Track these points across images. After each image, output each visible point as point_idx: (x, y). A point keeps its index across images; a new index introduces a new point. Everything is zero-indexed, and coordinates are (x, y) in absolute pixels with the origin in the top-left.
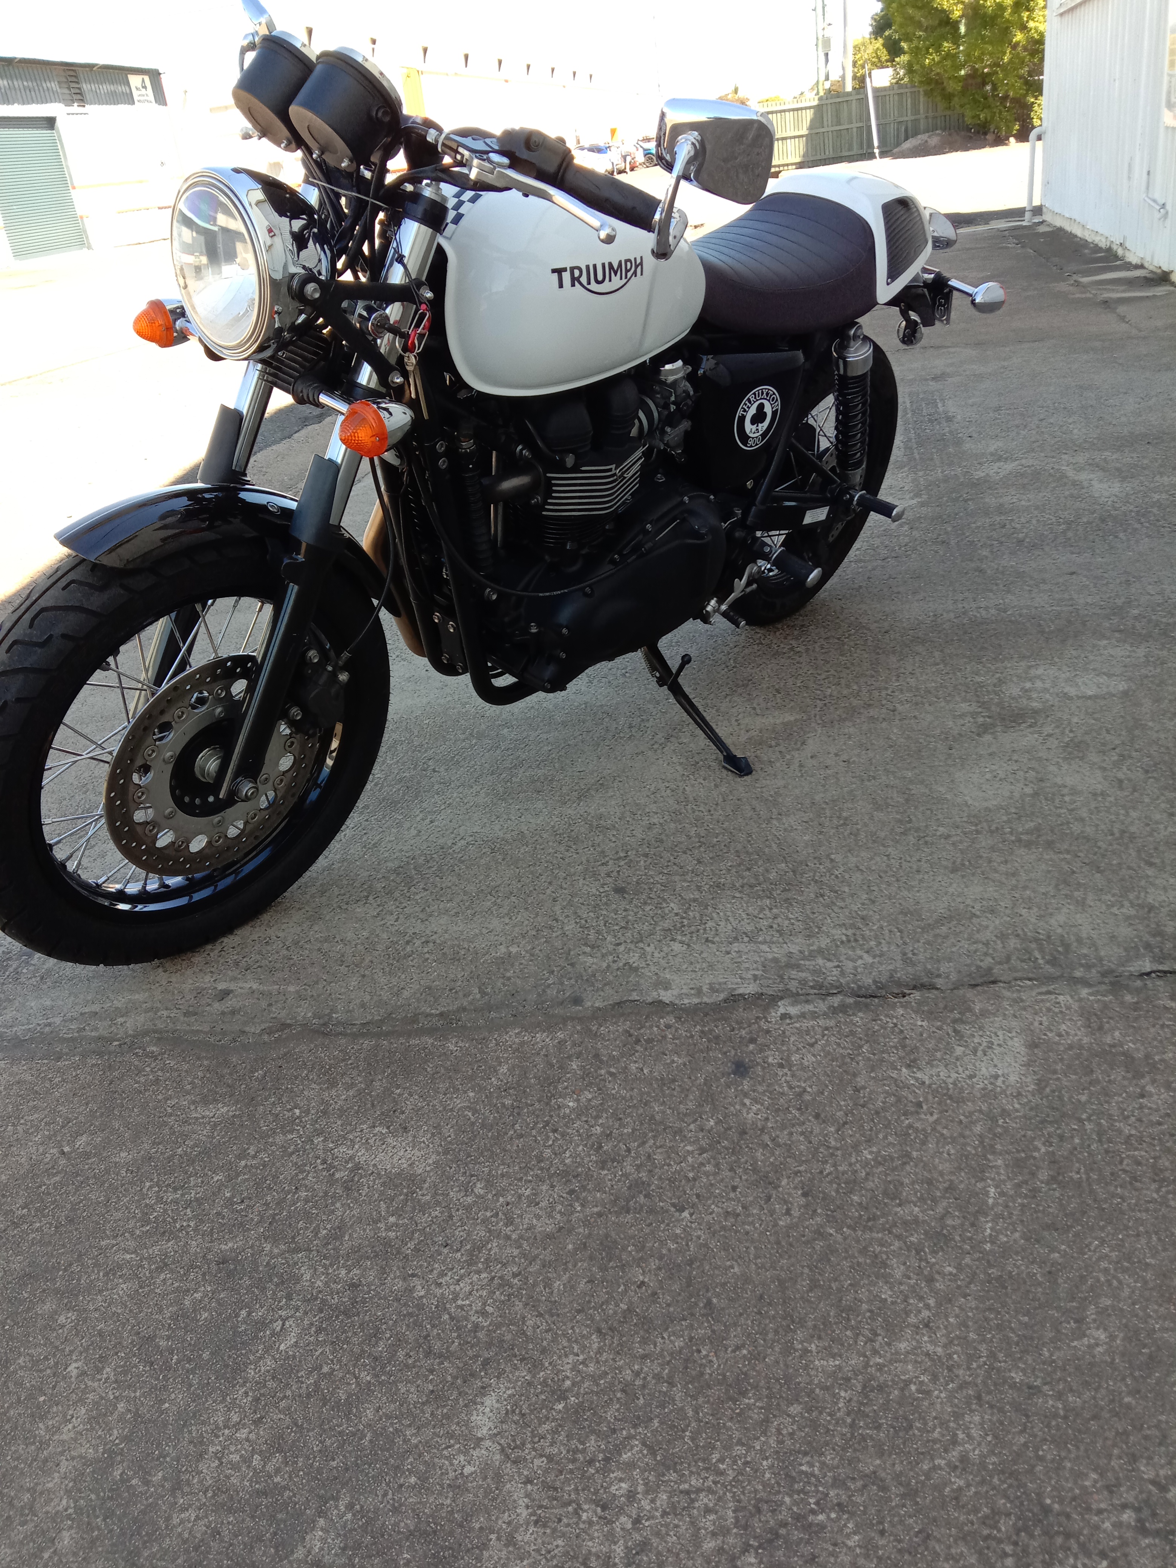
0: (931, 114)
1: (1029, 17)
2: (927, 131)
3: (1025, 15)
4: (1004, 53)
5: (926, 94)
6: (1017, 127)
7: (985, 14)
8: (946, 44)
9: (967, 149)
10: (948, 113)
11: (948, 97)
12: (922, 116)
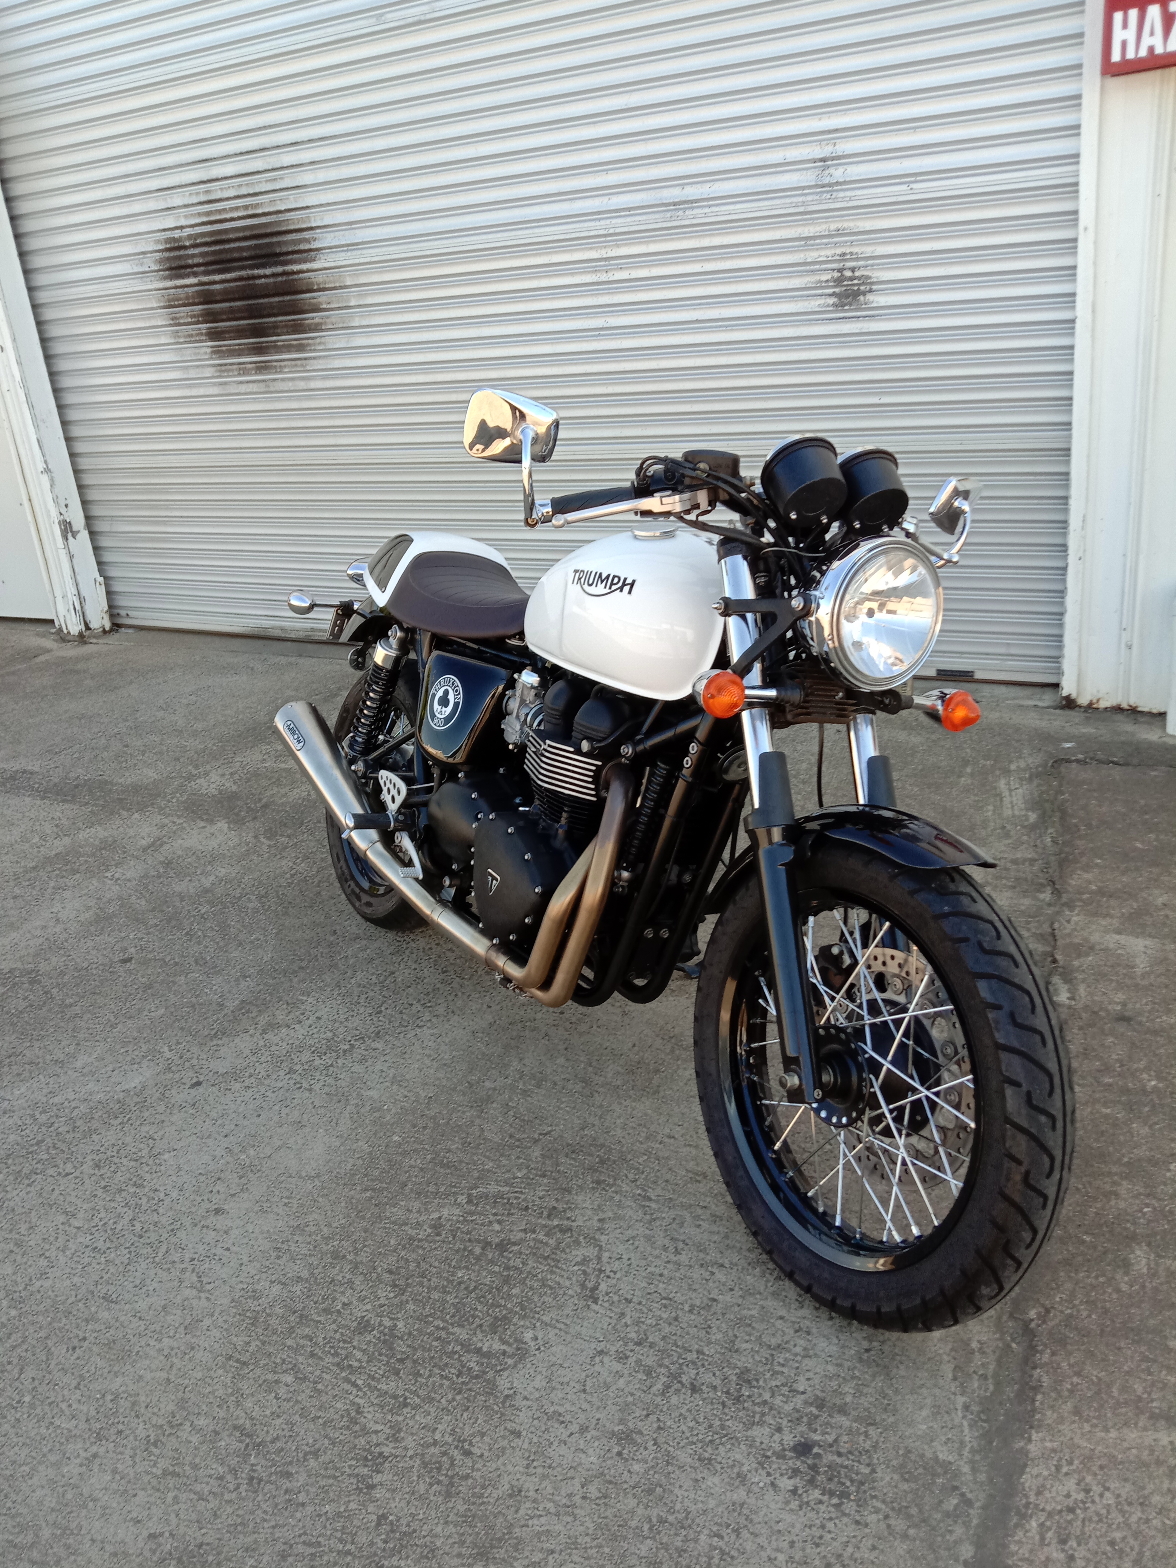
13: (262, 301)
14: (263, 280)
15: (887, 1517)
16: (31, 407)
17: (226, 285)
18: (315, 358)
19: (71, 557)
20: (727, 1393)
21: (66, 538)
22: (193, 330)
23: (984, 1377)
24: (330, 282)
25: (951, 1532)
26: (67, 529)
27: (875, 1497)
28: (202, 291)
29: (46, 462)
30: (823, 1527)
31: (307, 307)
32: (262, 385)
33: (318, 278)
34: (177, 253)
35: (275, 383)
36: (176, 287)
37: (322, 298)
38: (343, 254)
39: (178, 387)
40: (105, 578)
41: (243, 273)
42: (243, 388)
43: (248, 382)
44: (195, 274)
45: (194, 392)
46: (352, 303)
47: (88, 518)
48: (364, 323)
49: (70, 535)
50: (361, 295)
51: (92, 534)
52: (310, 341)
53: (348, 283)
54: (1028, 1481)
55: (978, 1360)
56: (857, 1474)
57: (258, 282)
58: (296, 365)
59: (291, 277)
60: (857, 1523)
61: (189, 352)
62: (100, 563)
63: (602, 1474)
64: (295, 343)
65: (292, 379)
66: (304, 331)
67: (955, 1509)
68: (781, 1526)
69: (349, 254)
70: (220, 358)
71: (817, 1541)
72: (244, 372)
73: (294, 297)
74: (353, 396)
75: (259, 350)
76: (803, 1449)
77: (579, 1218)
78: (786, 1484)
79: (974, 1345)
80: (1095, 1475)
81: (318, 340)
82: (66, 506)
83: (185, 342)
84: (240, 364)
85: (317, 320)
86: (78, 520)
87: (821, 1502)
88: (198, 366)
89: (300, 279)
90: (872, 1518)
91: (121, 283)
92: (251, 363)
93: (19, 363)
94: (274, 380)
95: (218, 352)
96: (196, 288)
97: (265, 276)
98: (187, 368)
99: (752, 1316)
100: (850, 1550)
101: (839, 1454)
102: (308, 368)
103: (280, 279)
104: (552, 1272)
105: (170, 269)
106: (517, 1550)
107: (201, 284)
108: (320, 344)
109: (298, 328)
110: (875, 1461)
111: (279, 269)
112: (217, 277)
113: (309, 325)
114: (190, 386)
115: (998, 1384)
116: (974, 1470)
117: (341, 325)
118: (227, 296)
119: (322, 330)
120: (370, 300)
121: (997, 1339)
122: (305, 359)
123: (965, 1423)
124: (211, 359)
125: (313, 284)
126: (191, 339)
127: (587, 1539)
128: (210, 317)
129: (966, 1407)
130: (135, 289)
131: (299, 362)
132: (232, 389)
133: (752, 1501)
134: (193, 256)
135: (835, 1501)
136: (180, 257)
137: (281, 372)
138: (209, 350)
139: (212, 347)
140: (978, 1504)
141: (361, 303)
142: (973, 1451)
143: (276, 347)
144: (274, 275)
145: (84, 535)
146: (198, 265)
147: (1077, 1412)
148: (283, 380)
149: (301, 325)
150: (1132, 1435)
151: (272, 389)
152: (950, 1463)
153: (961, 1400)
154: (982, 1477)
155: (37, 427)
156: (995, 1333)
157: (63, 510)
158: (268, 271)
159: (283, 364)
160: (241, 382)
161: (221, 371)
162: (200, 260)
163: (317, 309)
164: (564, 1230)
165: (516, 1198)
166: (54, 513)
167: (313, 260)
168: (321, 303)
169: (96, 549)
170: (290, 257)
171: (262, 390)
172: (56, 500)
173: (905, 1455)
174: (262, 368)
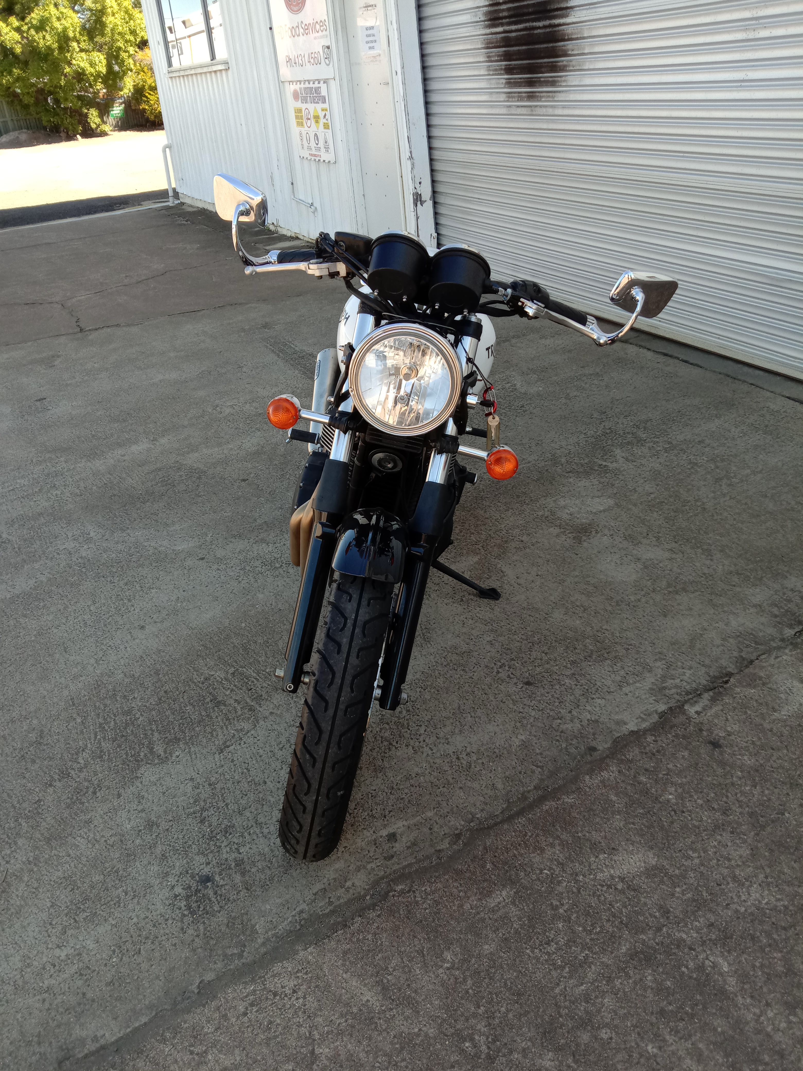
0: (14, 118)
1: (71, 56)
2: (14, 130)
3: (68, 55)
4: (61, 80)
5: (8, 103)
6: (81, 128)
7: (40, 52)
8: (15, 70)
9: (50, 143)
10: (28, 117)
11: (26, 107)
12: (8, 119)
13: (536, 46)
14: (539, 31)
15: (198, 936)
16: (407, 114)
17: (519, 33)
18: (559, 92)
19: (417, 218)
20: (212, 832)
21: (416, 205)
22: (498, 66)
23: (330, 903)
24: (575, 34)
25: (215, 963)
26: (418, 199)
27: (204, 923)
28: (505, 37)
29: (411, 152)
30: (167, 920)
31: (560, 53)
32: (529, 109)
33: (569, 30)
34: (496, 8)
35: (536, 109)
36: (492, 34)
37: (569, 45)
38: (585, 12)
39: (486, 107)
40: (438, 234)
41: (527, 25)
42: (519, 111)
43: (522, 106)
44: (502, 24)
45: (494, 111)
46: (586, 51)
47: (434, 192)
48: (591, 67)
49: (419, 203)
50: (592, 45)
51: (435, 203)
52: (559, 79)
53: (585, 35)
54: (277, 967)
55: (341, 892)
56: (210, 907)
57: (536, 32)
58: (549, 96)
59: (555, 29)
60: (182, 929)
61: (494, 81)
62: (437, 224)
63: (123, 836)
64: (550, 79)
65: (546, 107)
66: (555, 71)
67: (232, 955)
68: (152, 907)
69: (588, 11)
70: (509, 88)
71: (157, 924)
72: (521, 99)
73: (555, 45)
74: (578, 122)
75: (531, 83)
76: (206, 880)
77: (265, 707)
78: (178, 890)
79: (349, 884)
80: (309, 988)
81: (563, 79)
82: (420, 183)
83: (493, 75)
84: (519, 93)
85: (565, 63)
86: (426, 192)
87: (180, 909)
88: (497, 93)
89: (558, 31)
90: (191, 931)
91: (466, 29)
92: (525, 92)
93: (404, 84)
94: (536, 106)
95: (510, 83)
96: (503, 35)
97: (539, 28)
98: (491, 93)
99: (270, 801)
100: (164, 938)
101: (216, 893)
102: (556, 99)
103: (548, 30)
104: (222, 728)
105: (490, 20)
106: (60, 846)
107: (505, 32)
108: (564, 81)
109: (554, 68)
110: (226, 907)
111: (547, 23)
112: (513, 27)
113: (560, 66)
114: (492, 107)
115: (333, 912)
116: (264, 944)
117: (578, 68)
118: (518, 41)
119: (567, 71)
120: (597, 49)
121: (364, 889)
122: (555, 92)
123: (290, 919)
124: (504, 88)
125: (564, 35)
126: (496, 72)
127: (85, 859)
128: (507, 57)
129: (301, 912)
130: (471, 34)
131: (550, 94)
132: (513, 111)
133: (156, 888)
134: (503, 10)
135: (186, 913)
136: (496, 11)
137: (540, 101)
138: (504, 81)
139: (506, 79)
140: (244, 961)
141: (592, 51)
142: (275, 935)
143: (540, 81)
144: (545, 27)
145: (429, 204)
146: (505, 17)
147: (345, 953)
148: (541, 106)
149: (556, 66)
150: (354, 983)
151: (534, 113)
152: (257, 933)
153: (304, 906)
154: (263, 950)
155: (409, 128)
156: (368, 885)
157: (417, 185)
158: (541, 24)
159: (542, 94)
160: (518, 106)
161: (509, 97)
162: (505, 14)
163: (566, 55)
164: (251, 709)
165: (253, 682)
166: (411, 187)
167: (566, 16)
168: (568, 50)
169: (436, 214)
170: (556, 13)
171: (529, 113)
172: (413, 179)
173: (242, 915)
174: (531, 96)
